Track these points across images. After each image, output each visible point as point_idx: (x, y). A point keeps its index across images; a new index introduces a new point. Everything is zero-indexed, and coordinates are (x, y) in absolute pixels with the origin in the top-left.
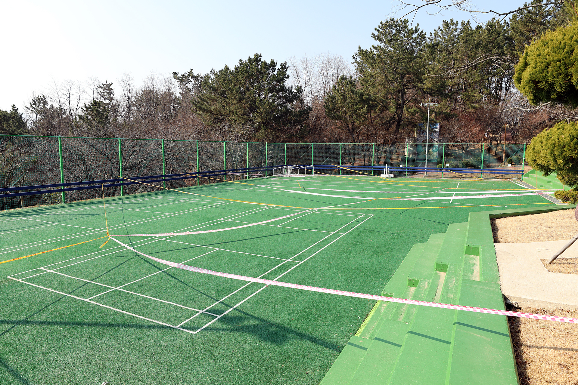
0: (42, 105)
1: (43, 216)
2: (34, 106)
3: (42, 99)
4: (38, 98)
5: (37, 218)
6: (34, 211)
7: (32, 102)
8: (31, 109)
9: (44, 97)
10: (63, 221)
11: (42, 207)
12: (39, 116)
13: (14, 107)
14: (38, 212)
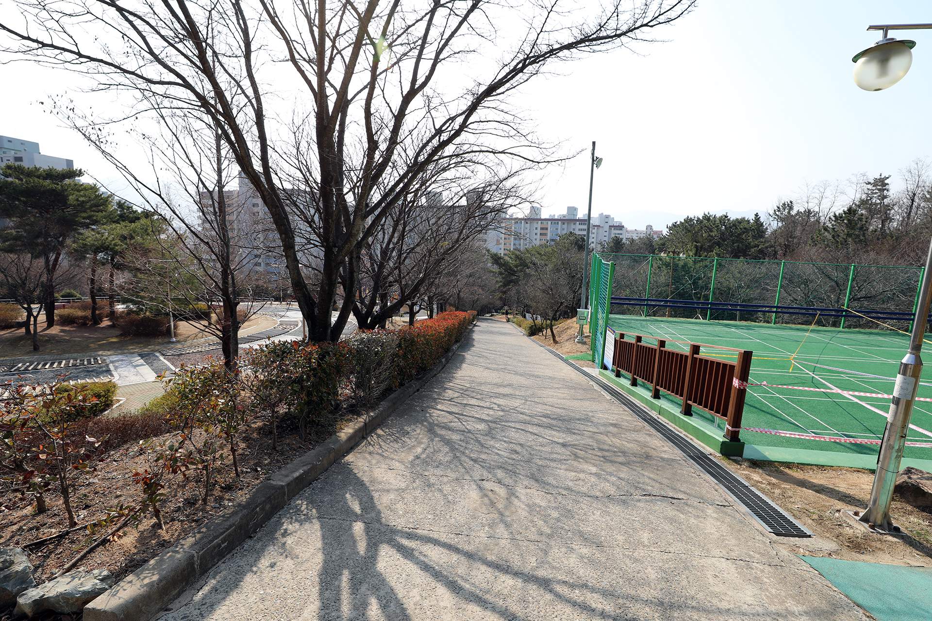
0: (787, 211)
1: (751, 332)
2: (777, 213)
3: (788, 205)
4: (784, 204)
5: (745, 333)
6: (745, 326)
7: (776, 208)
8: (774, 216)
9: (791, 202)
10: (765, 340)
11: (753, 323)
12: (780, 224)
13: (757, 215)
14: (748, 328)
